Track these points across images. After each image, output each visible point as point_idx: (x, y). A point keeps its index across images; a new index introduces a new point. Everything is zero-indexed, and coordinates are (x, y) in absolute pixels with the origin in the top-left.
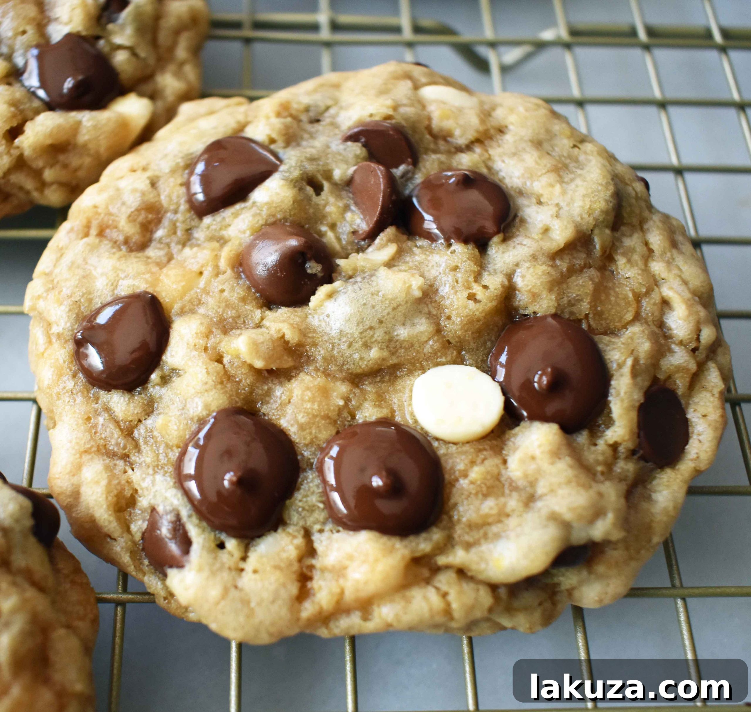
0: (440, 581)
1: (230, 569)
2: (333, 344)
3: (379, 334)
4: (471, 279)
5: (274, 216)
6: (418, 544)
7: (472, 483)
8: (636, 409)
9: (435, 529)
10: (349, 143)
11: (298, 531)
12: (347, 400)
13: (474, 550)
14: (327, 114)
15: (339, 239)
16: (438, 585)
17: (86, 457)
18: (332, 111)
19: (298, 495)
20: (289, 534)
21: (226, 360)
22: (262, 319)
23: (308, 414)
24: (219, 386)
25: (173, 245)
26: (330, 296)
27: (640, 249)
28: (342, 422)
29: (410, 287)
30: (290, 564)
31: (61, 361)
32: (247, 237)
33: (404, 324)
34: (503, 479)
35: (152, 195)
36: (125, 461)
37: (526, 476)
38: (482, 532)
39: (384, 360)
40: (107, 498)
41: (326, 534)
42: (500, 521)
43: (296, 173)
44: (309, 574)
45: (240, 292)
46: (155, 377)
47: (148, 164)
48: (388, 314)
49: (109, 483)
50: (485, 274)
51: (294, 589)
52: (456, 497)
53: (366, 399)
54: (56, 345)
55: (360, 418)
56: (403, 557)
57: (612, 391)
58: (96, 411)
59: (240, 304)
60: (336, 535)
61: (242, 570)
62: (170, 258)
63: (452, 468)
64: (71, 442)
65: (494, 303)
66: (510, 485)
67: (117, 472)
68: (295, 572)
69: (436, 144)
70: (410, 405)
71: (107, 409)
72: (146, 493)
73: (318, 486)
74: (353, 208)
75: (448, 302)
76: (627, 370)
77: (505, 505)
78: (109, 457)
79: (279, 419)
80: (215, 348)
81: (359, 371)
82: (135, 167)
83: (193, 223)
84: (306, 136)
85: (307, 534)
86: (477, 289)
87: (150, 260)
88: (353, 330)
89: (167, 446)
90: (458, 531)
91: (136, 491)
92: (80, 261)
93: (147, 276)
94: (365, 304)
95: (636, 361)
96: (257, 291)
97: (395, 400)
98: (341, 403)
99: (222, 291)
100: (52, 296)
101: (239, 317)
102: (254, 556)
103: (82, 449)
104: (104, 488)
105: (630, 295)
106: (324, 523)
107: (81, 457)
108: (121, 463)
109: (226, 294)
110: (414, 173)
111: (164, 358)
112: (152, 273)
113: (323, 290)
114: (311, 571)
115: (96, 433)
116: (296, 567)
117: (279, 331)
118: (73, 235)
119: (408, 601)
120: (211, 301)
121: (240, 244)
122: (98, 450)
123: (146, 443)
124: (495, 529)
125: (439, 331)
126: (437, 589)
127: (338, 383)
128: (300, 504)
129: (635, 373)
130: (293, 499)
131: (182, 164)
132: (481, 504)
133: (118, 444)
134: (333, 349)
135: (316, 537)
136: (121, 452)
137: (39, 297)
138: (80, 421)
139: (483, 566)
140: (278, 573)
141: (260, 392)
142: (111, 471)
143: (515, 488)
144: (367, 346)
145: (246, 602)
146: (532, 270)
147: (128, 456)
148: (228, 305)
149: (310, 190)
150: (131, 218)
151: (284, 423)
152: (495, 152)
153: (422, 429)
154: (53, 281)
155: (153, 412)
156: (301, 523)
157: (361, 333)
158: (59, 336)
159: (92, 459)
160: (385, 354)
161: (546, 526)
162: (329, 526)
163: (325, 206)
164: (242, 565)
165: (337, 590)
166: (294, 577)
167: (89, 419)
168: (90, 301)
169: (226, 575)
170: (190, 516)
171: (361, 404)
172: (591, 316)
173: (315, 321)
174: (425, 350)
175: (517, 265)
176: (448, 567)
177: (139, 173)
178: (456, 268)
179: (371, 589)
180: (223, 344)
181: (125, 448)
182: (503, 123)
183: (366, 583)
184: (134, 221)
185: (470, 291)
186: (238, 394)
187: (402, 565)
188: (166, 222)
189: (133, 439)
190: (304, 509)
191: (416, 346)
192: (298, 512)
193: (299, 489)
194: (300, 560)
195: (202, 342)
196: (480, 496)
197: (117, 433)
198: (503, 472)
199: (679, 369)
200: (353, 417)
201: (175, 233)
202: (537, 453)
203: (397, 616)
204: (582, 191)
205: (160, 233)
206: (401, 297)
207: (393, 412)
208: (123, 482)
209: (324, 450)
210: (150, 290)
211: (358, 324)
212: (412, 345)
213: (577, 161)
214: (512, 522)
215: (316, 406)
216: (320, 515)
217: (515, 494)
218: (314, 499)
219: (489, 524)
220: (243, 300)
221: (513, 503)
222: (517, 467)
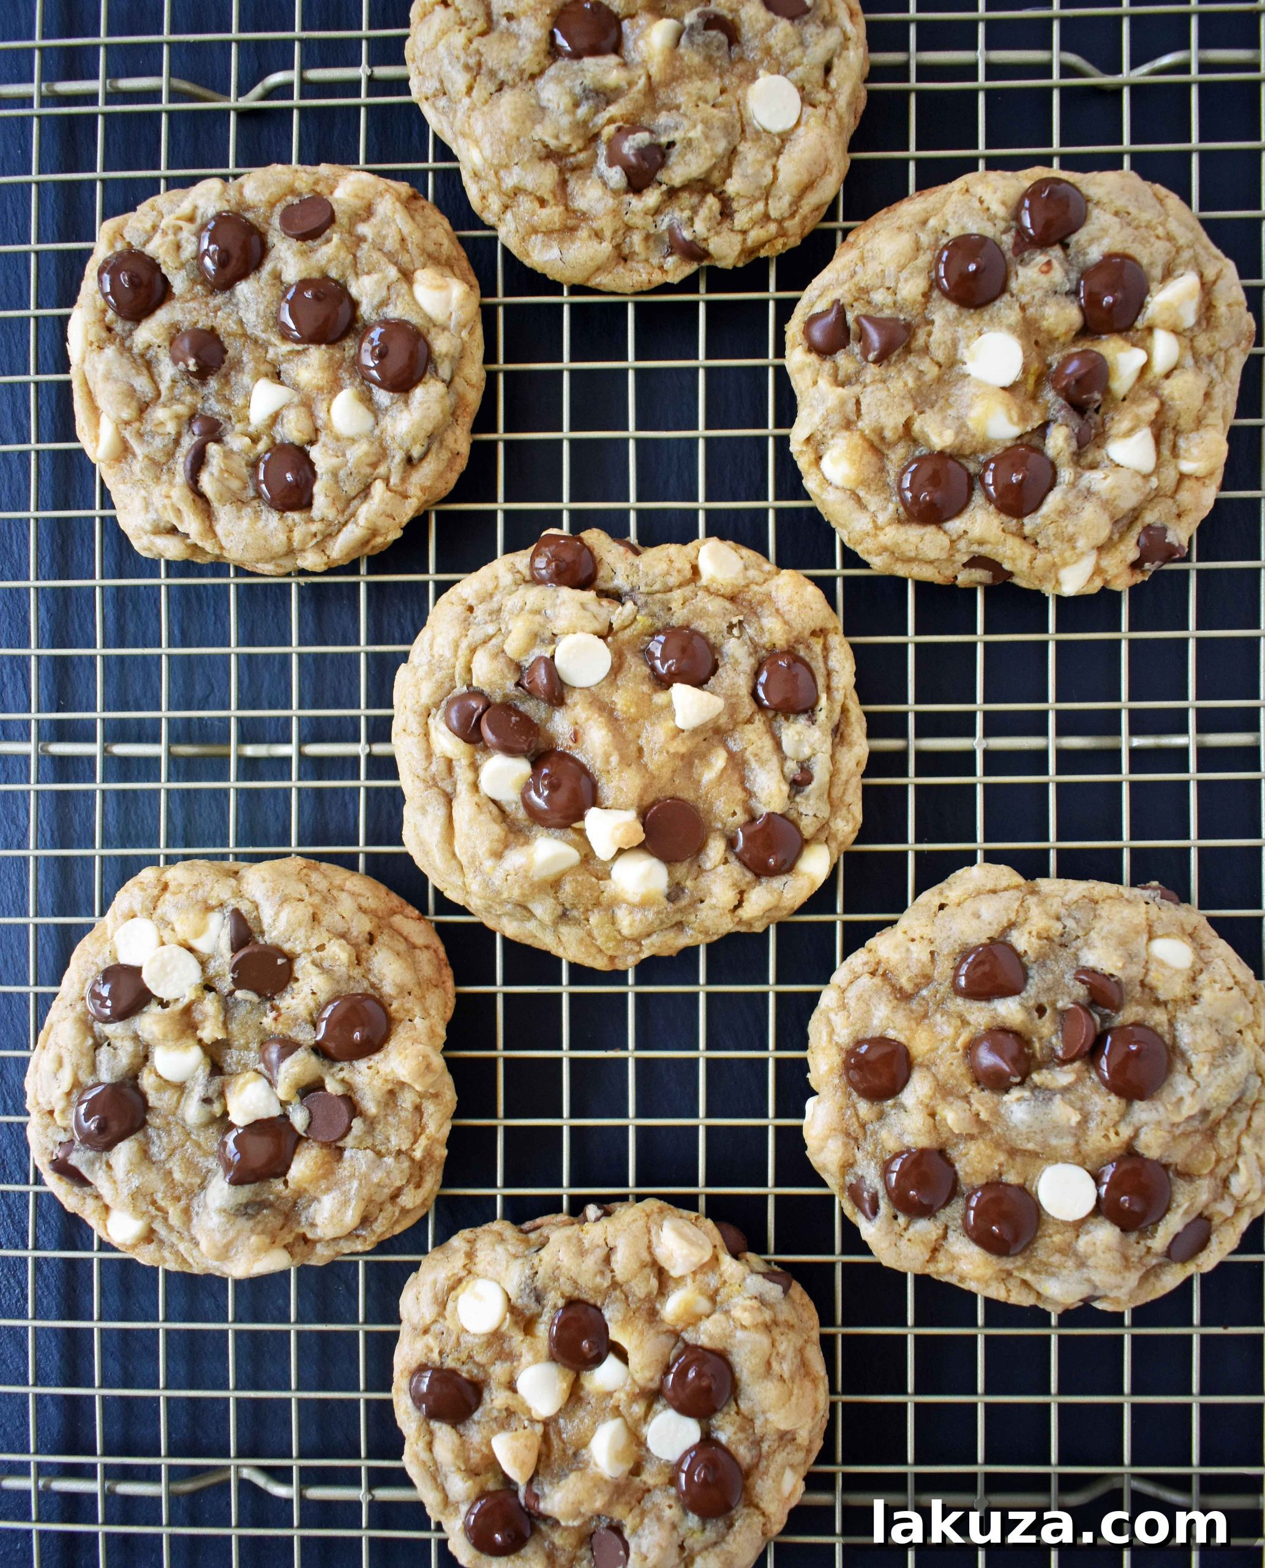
0: (1010, 1283)
1: (898, 1233)
2: (1008, 1129)
3: (1039, 1137)
4: (1111, 1125)
5: (1003, 1023)
7: (1052, 1242)
8: (1174, 1234)
9: (1020, 1257)
10: (1077, 984)
11: (941, 1225)
12: (1000, 1166)
13: (1037, 1275)
14: (1074, 944)
17: (833, 1134)
19: (949, 1208)
20: (936, 1222)
21: (937, 1119)
22: (971, 1093)
23: (973, 1168)
24: (927, 1134)
25: (930, 1004)
26: (1017, 1100)
27: (1243, 1124)
28: (992, 1179)
29: (1070, 1119)
30: (930, 1240)
31: (835, 1064)
32: (980, 1032)
33: (1056, 1137)
34: (1071, 1247)
35: (928, 968)
36: (855, 1142)
37: (1084, 1251)
38: (1045, 1269)
39: (1037, 1151)
40: (838, 1162)
41: (956, 1234)
42: (1058, 1269)
43: (1032, 1003)
44: (939, 1250)
45: (962, 1068)
46: (890, 1101)
47: (934, 939)
48: (1048, 1129)
50: (1122, 1123)
51: (927, 1257)
52: (1041, 1243)
53: (1013, 1168)
54: (834, 1049)
55: (1004, 1178)
57: (1164, 1220)
58: (847, 1106)
59: (960, 1078)
60: (962, 1238)
61: (904, 1235)
62: (926, 1016)
63: (1044, 1230)
64: (827, 1121)
65: (1117, 1145)
66: (1074, 1252)
67: (848, 1147)
68: (932, 1245)
69: (1143, 992)
70: (1038, 1181)
71: (854, 1106)
72: (861, 1167)
73: (962, 1206)
74: (1059, 1033)
75: (1090, 1135)
76: (1181, 1211)
77: (1065, 1261)
78: (846, 1136)
79: (956, 1162)
80: (933, 1107)
81: (1017, 1149)
82: (921, 935)
83: (949, 995)
84: (1053, 959)
85: (946, 1228)
86: (1112, 1135)
87: (911, 1016)
88: (1023, 1129)
89: (884, 1148)
90: (1032, 1263)
92: (866, 996)
93: (907, 1033)
94: (1036, 1118)
95: (1192, 1206)
96: (973, 1074)
97: (1031, 1173)
98: (996, 1167)
99: (952, 1063)
100: (841, 1014)
101: (956, 1087)
102: (911, 1230)
103: (832, 1127)
104: (838, 1157)
105: (1213, 1158)
106: (958, 1228)
107: (830, 1132)
108: (852, 1143)
109: (953, 1066)
110: (1114, 1018)
111: (900, 1095)
112: (911, 1029)
113: (1014, 1093)
114: (941, 1249)
115: (843, 1119)
116: (933, 1242)
117: (977, 1110)
118: (864, 965)
119: (987, 1287)
120: (941, 1068)
121: (973, 1034)
122: (843, 1129)
123: (871, 1138)
124: (1053, 1271)
125: (1077, 1144)
126: (1006, 1285)
127: (1000, 1153)
128: (947, 1213)
129: (1186, 1213)
130: (944, 1208)
131: (958, 950)
132: (1050, 1254)
133: (853, 1131)
134: (1007, 1131)
135: (950, 1233)
136: (854, 1136)
138: (835, 1109)
139: (1037, 1286)
140: (922, 1246)
141: (952, 1144)
142: (845, 1145)
143: (1076, 1254)
144: (1028, 1140)
147: (858, 1141)
148: (952, 1075)
149: (1036, 1014)
150: (909, 977)
151: (958, 1166)
153: (1039, 1200)
154: (844, 999)
155: (881, 1120)
156: (945, 1220)
158: (838, 1044)
159: (836, 1135)
161: (1082, 1284)
162: (960, 1231)
163: (1040, 1026)
164: (904, 1233)
166: (931, 1247)
167: (841, 1111)
169: (893, 1237)
170: (883, 1195)
171: (1008, 1171)
172: (1179, 1165)
173: (1003, 1110)
174: (1062, 1155)
175: (1146, 1124)
176: (1019, 1278)
177: (924, 942)
178: (1104, 1114)
180: (938, 1107)
181: (857, 1135)
182: (1199, 993)
184: (910, 979)
185: (1106, 1133)
186: (937, 1142)
187: (993, 1270)
188: (931, 988)
189: (864, 1130)
190: (948, 1216)
191: (1058, 1152)
192: (944, 1216)
193: (951, 1204)
194: (936, 1240)
195: (927, 1099)
196: (1053, 1251)
197: (856, 1125)
198: (1074, 1243)
199: (1220, 1213)
200: (1000, 1177)
201: (935, 996)
202: (1099, 1243)
203: (978, 1289)
204: (1220, 1081)
205: (923, 994)
206: (1061, 1123)
207: (1026, 1181)
208: (850, 1154)
209: (975, 1191)
210: (905, 1043)
211: (1027, 1126)
212: (1056, 1151)
213: (1234, 1045)
214: (1065, 1272)
215: (980, 1165)
216: (956, 1222)
217: (1074, 1258)
218: (957, 1215)
219: (1053, 1268)
220: (962, 1076)
221: (1070, 1263)
222: (1082, 1244)
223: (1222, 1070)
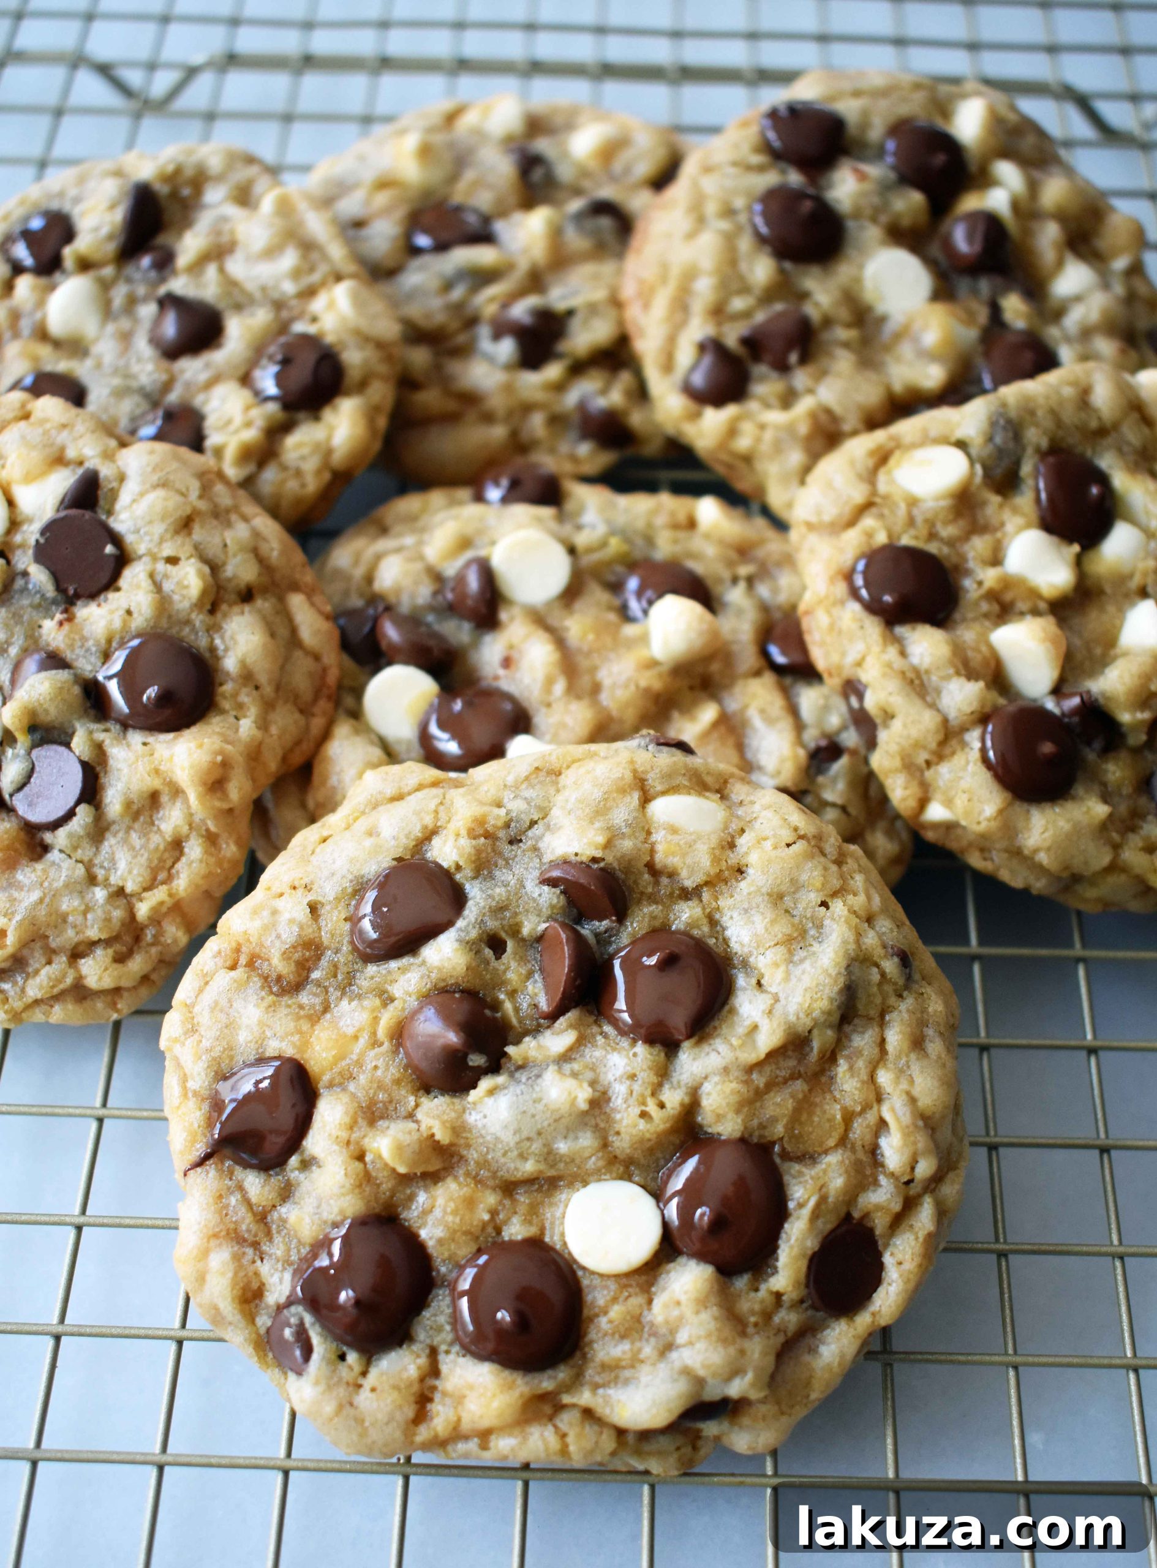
0: (562, 1420)
1: (348, 1383)
2: (488, 1148)
3: (536, 1146)
4: (649, 1092)
5: (444, 980)
6: (541, 1382)
7: (610, 1322)
8: (808, 1257)
9: (562, 1367)
10: (546, 888)
11: (423, 1350)
12: (494, 1213)
13: (601, 1391)
14: (530, 833)
15: (517, 1010)
16: (560, 1425)
17: (213, 1243)
18: (536, 831)
19: (426, 1314)
20: (413, 1352)
21: (368, 1158)
22: (417, 1106)
23: (449, 1228)
24: (357, 1191)
25: (331, 989)
26: (491, 1092)
28: (486, 1238)
29: (576, 1098)
30: (411, 1385)
31: (196, 1125)
32: (413, 1003)
33: (565, 1138)
34: (644, 1320)
35: (310, 930)
36: (255, 1249)
37: (667, 1322)
38: (613, 1375)
39: (541, 1172)
40: (232, 1289)
41: (452, 1357)
42: (633, 1367)
43: (474, 934)
44: (430, 1395)
45: (394, 1072)
46: (294, 1161)
47: (312, 883)
48: (549, 1125)
49: (236, 1274)
50: (667, 1086)
51: (410, 1412)
52: (592, 1334)
53: (516, 1213)
54: (192, 1103)
55: (507, 1235)
56: (521, 1395)
57: (783, 1235)
58: (229, 1188)
59: (395, 1087)
60: (461, 1360)
61: (360, 1386)
62: (326, 1009)
63: (592, 1303)
64: (199, 1224)
65: (668, 1125)
66: (651, 1328)
67: (245, 1261)
68: (414, 1394)
70: (562, 1223)
71: (240, 1188)
72: (273, 1289)
73: (448, 1307)
74: (537, 976)
75: (618, 1116)
76: (806, 1212)
77: (640, 1350)
78: (238, 1243)
79: (419, 1228)
80: (358, 1143)
81: (513, 1179)
82: (297, 884)
83: (356, 967)
84: (501, 862)
85: (434, 1354)
86: (651, 1107)
87: (302, 1013)
88: (509, 1139)
89: (299, 1241)
90: (590, 1373)
91: (263, 1284)
92: (223, 1002)
93: (296, 1037)
94: (524, 1112)
95: (823, 1200)
96: (414, 1072)
97: (548, 1215)
98: (486, 1217)
99: (376, 1067)
100: (190, 1042)
101: (391, 1102)
102: (374, 1373)
103: (211, 1233)
104: (229, 1281)
105: (839, 1117)
106: (451, 1344)
107: (208, 1242)
108: (250, 1251)
109: (379, 1073)
110: (618, 931)
111: (304, 1143)
112: (304, 1033)
113: (485, 1084)
114: (432, 1392)
115: (226, 1215)
116: (416, 1388)
117: (430, 1128)
118: (220, 961)
119: (525, 1439)
120: (363, 1079)
121: (403, 1009)
122: (228, 1234)
123: (279, 1232)
124: (627, 1373)
125: (605, 1145)
126: (555, 1426)
127: (488, 1192)
128: (428, 1322)
129: (815, 1215)
130: (420, 1318)
131: (350, 890)
132: (616, 1346)
133: (249, 1231)
134: (488, 1152)
135: (442, 1357)
136: (251, 1239)
137: (176, 1040)
138: (211, 1200)
139: (607, 1411)
140: (395, 1394)
141: (402, 1197)
142: (239, 1260)
143: (654, 1334)
144: (523, 1157)
145: (359, 1421)
146: (719, 1087)
147: (259, 1244)
148: (381, 1087)
149: (488, 952)
150: (286, 955)
151: (423, 1234)
152: (724, 902)
153: (570, 1254)
154: (193, 1018)
155: (288, 1197)
156: (428, 1341)
157: (517, 1143)
158: (195, 1094)
159: (220, 1245)
160: (542, 1167)
161: (675, 1381)
162: (456, 1348)
163: (505, 972)
164: (361, 1381)
165: (453, 1417)
166: (412, 1399)
167: (221, 1197)
168: (231, 1058)
169: (342, 1391)
170: (313, 1324)
171: (509, 1219)
172: (786, 1139)
173: (473, 1118)
174: (588, 1167)
175: (706, 1078)
176: (574, 1406)
177: (300, 892)
178: (633, 1077)
179: (486, 1423)
180: (366, 1140)
181: (256, 1236)
182: (743, 862)
183: (481, 1417)
184: (289, 958)
185: (643, 1108)
186: (377, 1199)
187: (520, 1402)
188: (324, 962)
189: (266, 1224)
190: (431, 1328)
191: (577, 1161)
192: (425, 1330)
193: (429, 1306)
194: (422, 1380)
195: (344, 1135)
196: (617, 1336)
197: (249, 1218)
198: (646, 1313)
199: (880, 1208)
200: (499, 1231)
201: (335, 976)
202: (683, 1298)
203: (512, 1450)
204: (807, 981)
205: (316, 975)
206: (565, 1109)
207: (542, 1230)
208: (251, 1274)
209: (461, 1270)
210: (297, 1057)
211: (515, 1134)
212: (573, 1160)
213: (820, 927)
214: (644, 1370)
215: (458, 1220)
216: (447, 1334)
217: (653, 1340)
218: (442, 1319)
219: (624, 1368)
220: (397, 1082)
221: (648, 1350)
222: (659, 1311)
223: (807, 965)
